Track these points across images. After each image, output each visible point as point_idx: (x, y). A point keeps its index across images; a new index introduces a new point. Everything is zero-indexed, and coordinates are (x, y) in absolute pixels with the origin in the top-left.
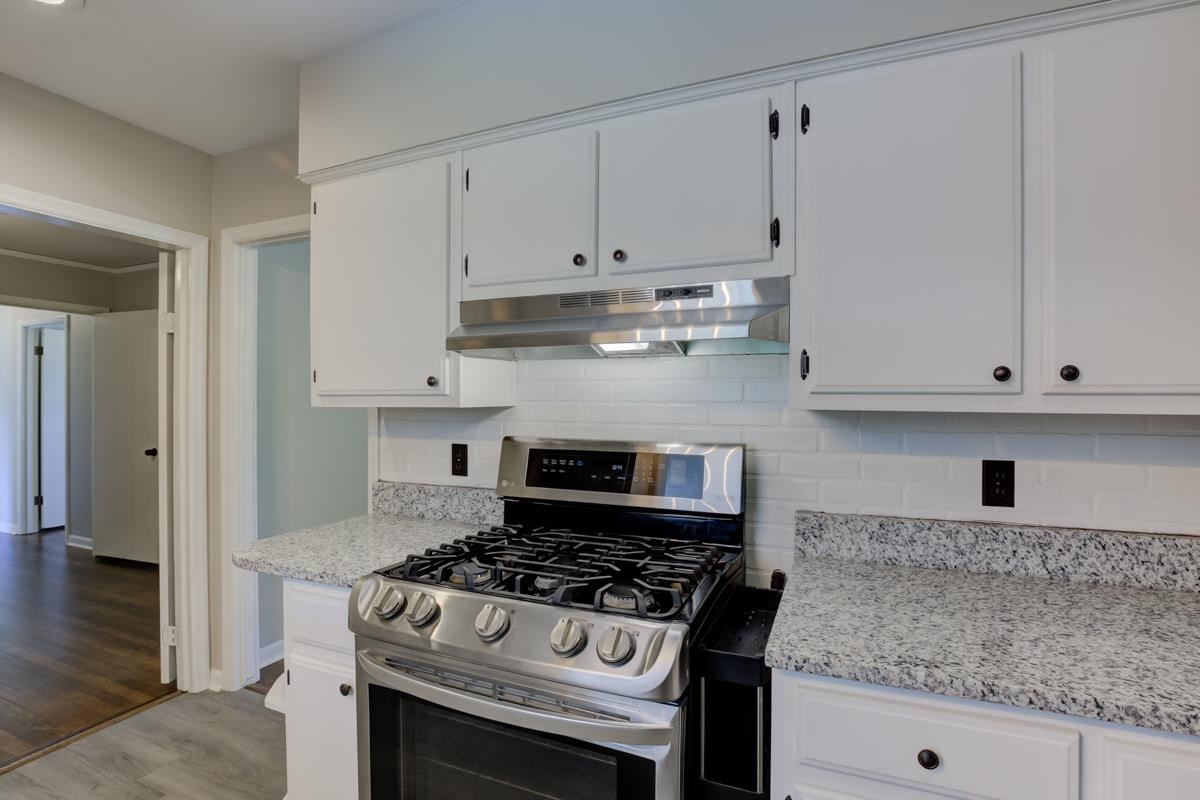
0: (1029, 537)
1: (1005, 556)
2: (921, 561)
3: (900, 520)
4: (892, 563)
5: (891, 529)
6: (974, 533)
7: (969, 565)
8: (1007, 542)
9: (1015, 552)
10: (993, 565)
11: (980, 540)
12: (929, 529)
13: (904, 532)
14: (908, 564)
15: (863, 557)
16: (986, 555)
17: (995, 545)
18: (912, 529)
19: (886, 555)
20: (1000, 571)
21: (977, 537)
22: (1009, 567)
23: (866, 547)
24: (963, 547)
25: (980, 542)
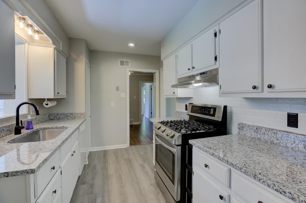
0: (299, 138)
1: (291, 142)
2: (267, 140)
3: (262, 128)
4: (259, 139)
5: (259, 130)
6: (282, 134)
7: (280, 143)
8: (292, 138)
9: (294, 142)
10: (287, 145)
11: (283, 136)
12: (269, 131)
13: (262, 131)
14: (263, 140)
15: (252, 137)
16: (285, 141)
17: (288, 139)
18: (264, 131)
19: (258, 137)
20: (290, 147)
21: (282, 135)
22: (293, 146)
23: (253, 134)
24: (278, 138)
25: (283, 137)
